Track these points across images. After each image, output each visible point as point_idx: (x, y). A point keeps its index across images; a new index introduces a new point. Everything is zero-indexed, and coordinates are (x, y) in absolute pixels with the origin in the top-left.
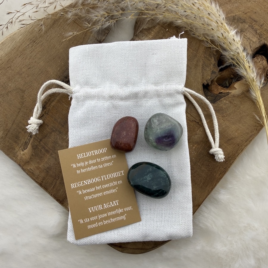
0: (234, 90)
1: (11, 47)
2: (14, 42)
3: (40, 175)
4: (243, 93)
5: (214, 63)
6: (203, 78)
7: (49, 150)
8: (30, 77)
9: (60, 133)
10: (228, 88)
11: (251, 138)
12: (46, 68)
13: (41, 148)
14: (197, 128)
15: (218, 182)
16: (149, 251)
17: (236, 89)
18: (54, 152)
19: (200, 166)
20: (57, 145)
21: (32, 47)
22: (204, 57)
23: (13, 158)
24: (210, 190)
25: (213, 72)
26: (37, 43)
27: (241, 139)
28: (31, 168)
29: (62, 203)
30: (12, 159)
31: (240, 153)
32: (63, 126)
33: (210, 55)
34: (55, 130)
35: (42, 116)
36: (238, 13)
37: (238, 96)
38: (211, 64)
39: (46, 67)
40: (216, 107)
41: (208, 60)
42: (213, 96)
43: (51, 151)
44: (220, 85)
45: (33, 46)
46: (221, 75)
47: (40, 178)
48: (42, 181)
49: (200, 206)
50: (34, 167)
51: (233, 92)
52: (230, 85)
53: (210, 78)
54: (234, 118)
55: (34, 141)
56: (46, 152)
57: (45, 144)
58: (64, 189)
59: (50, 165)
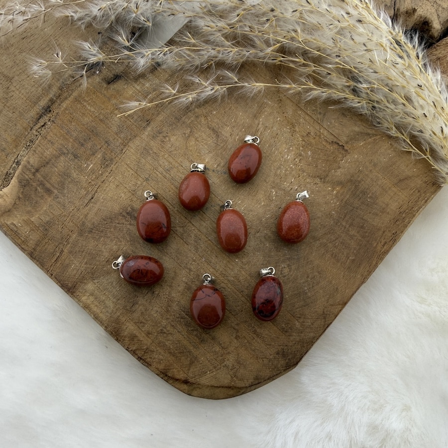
3: (31, 237)
7: (52, 189)
9: (76, 156)
13: (37, 185)
14: (340, 156)
15: (382, 259)
16: (243, 393)
18: (62, 193)
19: (345, 228)
20: (69, 180)
24: (366, 273)
27: (425, 179)
28: (14, 222)
29: (71, 292)
31: (423, 205)
32: (82, 145)
34: (65, 151)
35: (43, 126)
43: (56, 191)
47: (31, 242)
48: (33, 247)
49: (345, 304)
50: (21, 221)
55: (23, 172)
56: (46, 192)
57: (44, 178)
58: (77, 265)
59: (52, 216)
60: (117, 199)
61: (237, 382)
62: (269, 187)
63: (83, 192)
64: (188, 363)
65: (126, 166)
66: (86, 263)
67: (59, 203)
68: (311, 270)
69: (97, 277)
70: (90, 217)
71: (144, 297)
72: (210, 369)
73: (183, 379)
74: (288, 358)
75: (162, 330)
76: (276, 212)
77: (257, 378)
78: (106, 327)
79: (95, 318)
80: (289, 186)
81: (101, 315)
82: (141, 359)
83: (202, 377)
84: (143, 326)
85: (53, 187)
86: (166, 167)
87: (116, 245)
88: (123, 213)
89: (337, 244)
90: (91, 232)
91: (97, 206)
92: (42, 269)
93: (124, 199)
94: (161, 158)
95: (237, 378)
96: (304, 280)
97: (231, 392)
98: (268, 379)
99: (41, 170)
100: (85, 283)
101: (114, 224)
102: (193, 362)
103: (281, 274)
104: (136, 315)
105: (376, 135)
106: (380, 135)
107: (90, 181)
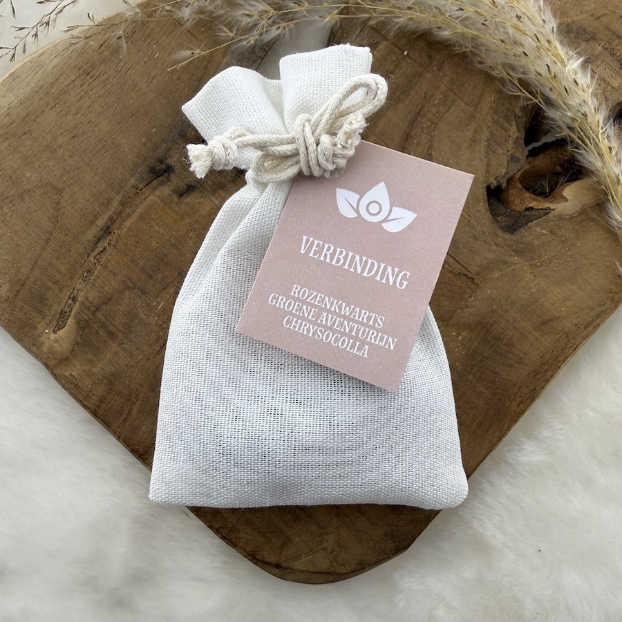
0: (562, 204)
1: (33, 85)
2: (40, 72)
3: (93, 392)
4: (583, 211)
5: (516, 136)
6: (488, 171)
7: (116, 332)
8: (75, 158)
9: (143, 292)
10: (547, 197)
11: (599, 321)
12: (113, 137)
13: (98, 327)
14: (469, 291)
15: (515, 421)
17: (566, 200)
18: (127, 338)
20: (136, 321)
21: (82, 85)
22: (491, 120)
23: (32, 347)
25: (513, 159)
26: (94, 75)
30: (30, 351)
31: (571, 354)
32: (151, 277)
33: (507, 118)
34: (130, 285)
35: (102, 252)
36: (578, 17)
37: (571, 218)
38: (508, 138)
39: (115, 135)
40: (518, 242)
41: (502, 127)
42: (510, 216)
43: (121, 335)
44: (527, 189)
45: (84, 83)
46: (532, 164)
48: (97, 404)
51: (559, 208)
52: (552, 190)
53: (504, 171)
54: (559, 271)
55: (81, 310)
56: (109, 337)
57: (106, 318)
58: (149, 426)
59: (118, 367)
61: (337, 567)
63: (153, 337)
64: (281, 544)
67: (125, 350)
72: (305, 552)
73: (274, 562)
74: (398, 540)
77: (360, 563)
82: (225, 538)
83: (296, 561)
85: (118, 329)
92: (108, 430)
95: (337, 563)
99: (102, 308)
102: (286, 544)
105: (516, 264)
106: (520, 263)
107: (161, 323)
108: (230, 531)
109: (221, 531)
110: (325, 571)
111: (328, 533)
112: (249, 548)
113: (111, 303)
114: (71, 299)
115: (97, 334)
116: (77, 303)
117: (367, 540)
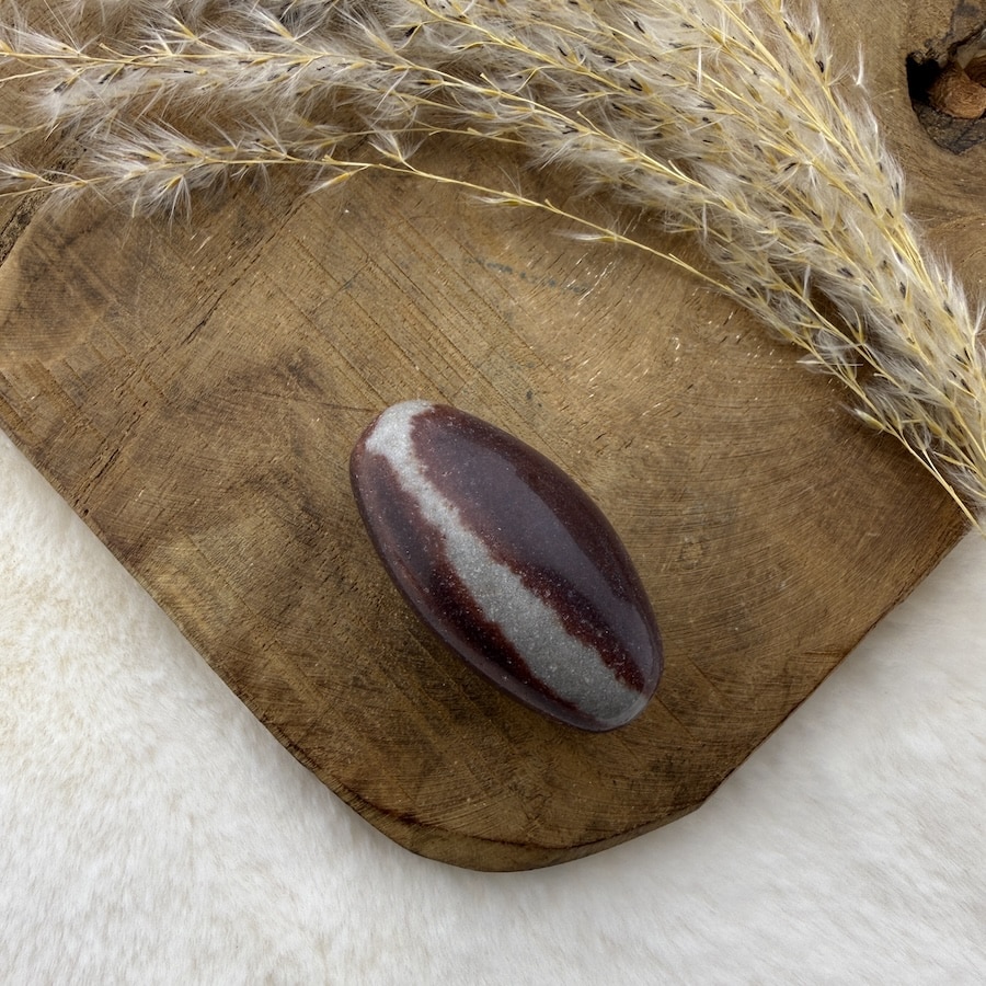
3: (40, 410)
6: (911, 29)
7: (104, 290)
13: (67, 278)
16: (556, 862)
18: (126, 304)
20: (149, 271)
24: (906, 578)
25: (962, 9)
28: (2, 369)
29: (131, 560)
40: (968, 171)
42: (950, 126)
43: (112, 298)
47: (40, 423)
48: (45, 437)
49: (846, 653)
50: (17, 367)
53: (944, 31)
55: (34, 244)
56: (87, 299)
57: (87, 261)
58: (152, 491)
59: (98, 362)
60: (266, 331)
61: (542, 831)
62: (665, 328)
63: (182, 305)
64: (419, 771)
65: (296, 248)
66: (174, 489)
67: (118, 329)
68: (760, 558)
69: (202, 529)
70: (195, 369)
71: (317, 589)
72: (473, 792)
73: (402, 811)
74: (682, 781)
75: (356, 679)
76: (680, 396)
77: (594, 827)
78: (212, 658)
79: (188, 631)
80: (720, 330)
81: (204, 627)
82: (296, 747)
83: (451, 810)
84: (310, 665)
85: (108, 286)
86: (399, 256)
87: (254, 448)
88: (280, 368)
89: (835, 494)
90: (194, 409)
91: (214, 346)
92: (62, 494)
93: (286, 331)
94: (389, 232)
95: (543, 822)
96: (739, 583)
97: (525, 857)
98: (626, 832)
99: (79, 240)
100: (170, 541)
101: (254, 395)
102: (430, 771)
103: (681, 559)
104: (292, 635)
105: (963, 214)
106: (973, 214)
107: (201, 278)
108: (309, 733)
109: (288, 730)
110: (514, 838)
111: (526, 755)
112: (348, 775)
113: (100, 231)
114: (16, 218)
115: (64, 291)
116: (28, 228)
117: (612, 776)
